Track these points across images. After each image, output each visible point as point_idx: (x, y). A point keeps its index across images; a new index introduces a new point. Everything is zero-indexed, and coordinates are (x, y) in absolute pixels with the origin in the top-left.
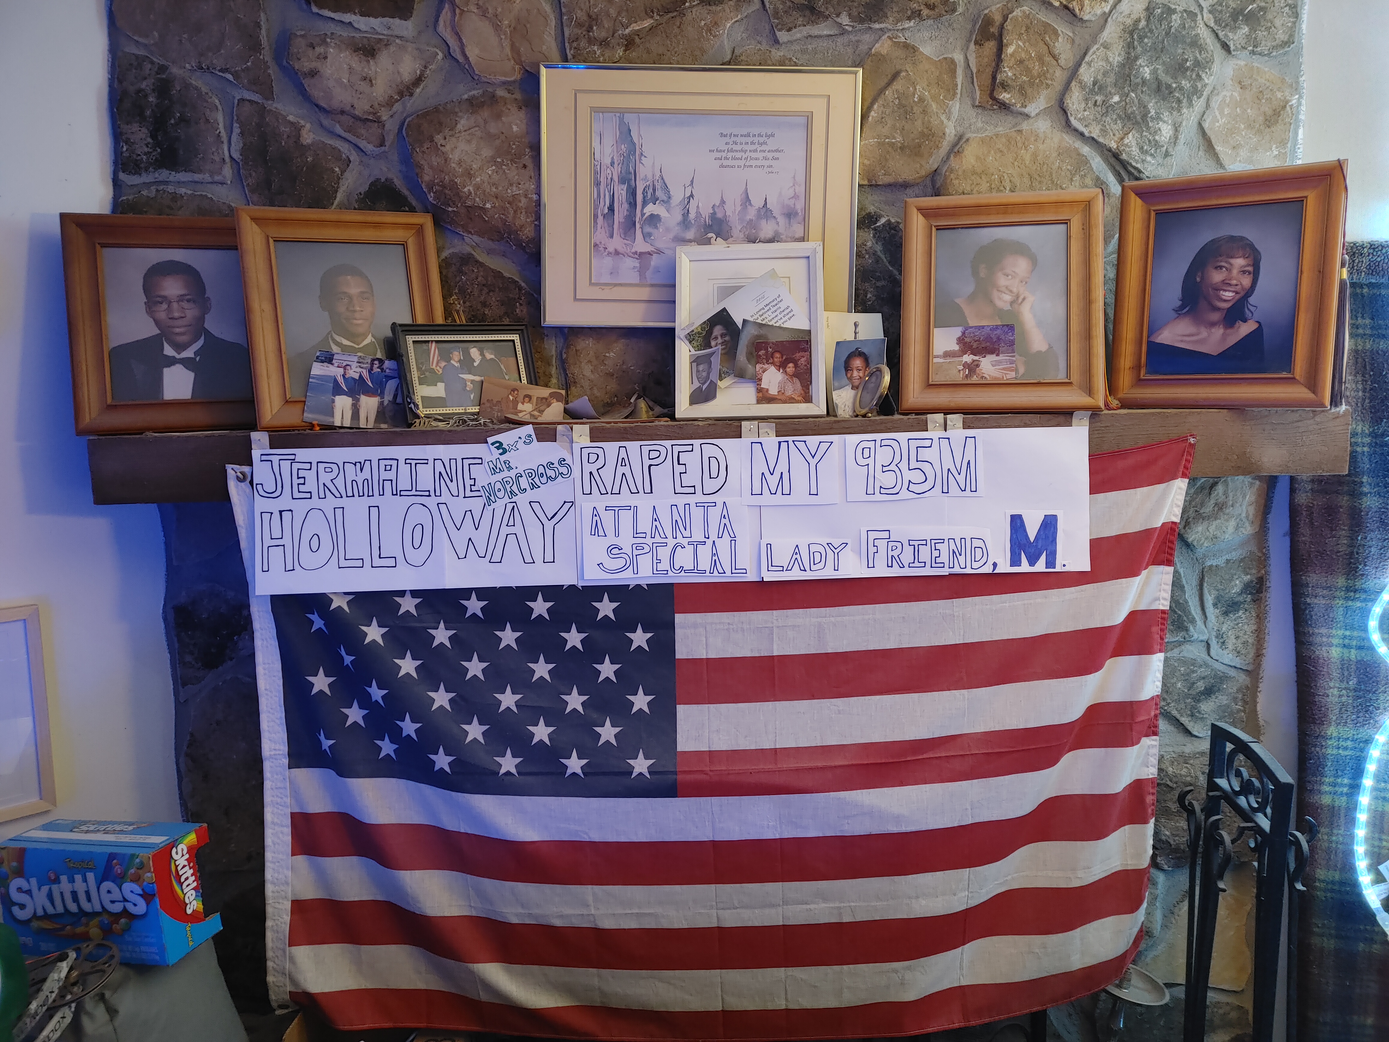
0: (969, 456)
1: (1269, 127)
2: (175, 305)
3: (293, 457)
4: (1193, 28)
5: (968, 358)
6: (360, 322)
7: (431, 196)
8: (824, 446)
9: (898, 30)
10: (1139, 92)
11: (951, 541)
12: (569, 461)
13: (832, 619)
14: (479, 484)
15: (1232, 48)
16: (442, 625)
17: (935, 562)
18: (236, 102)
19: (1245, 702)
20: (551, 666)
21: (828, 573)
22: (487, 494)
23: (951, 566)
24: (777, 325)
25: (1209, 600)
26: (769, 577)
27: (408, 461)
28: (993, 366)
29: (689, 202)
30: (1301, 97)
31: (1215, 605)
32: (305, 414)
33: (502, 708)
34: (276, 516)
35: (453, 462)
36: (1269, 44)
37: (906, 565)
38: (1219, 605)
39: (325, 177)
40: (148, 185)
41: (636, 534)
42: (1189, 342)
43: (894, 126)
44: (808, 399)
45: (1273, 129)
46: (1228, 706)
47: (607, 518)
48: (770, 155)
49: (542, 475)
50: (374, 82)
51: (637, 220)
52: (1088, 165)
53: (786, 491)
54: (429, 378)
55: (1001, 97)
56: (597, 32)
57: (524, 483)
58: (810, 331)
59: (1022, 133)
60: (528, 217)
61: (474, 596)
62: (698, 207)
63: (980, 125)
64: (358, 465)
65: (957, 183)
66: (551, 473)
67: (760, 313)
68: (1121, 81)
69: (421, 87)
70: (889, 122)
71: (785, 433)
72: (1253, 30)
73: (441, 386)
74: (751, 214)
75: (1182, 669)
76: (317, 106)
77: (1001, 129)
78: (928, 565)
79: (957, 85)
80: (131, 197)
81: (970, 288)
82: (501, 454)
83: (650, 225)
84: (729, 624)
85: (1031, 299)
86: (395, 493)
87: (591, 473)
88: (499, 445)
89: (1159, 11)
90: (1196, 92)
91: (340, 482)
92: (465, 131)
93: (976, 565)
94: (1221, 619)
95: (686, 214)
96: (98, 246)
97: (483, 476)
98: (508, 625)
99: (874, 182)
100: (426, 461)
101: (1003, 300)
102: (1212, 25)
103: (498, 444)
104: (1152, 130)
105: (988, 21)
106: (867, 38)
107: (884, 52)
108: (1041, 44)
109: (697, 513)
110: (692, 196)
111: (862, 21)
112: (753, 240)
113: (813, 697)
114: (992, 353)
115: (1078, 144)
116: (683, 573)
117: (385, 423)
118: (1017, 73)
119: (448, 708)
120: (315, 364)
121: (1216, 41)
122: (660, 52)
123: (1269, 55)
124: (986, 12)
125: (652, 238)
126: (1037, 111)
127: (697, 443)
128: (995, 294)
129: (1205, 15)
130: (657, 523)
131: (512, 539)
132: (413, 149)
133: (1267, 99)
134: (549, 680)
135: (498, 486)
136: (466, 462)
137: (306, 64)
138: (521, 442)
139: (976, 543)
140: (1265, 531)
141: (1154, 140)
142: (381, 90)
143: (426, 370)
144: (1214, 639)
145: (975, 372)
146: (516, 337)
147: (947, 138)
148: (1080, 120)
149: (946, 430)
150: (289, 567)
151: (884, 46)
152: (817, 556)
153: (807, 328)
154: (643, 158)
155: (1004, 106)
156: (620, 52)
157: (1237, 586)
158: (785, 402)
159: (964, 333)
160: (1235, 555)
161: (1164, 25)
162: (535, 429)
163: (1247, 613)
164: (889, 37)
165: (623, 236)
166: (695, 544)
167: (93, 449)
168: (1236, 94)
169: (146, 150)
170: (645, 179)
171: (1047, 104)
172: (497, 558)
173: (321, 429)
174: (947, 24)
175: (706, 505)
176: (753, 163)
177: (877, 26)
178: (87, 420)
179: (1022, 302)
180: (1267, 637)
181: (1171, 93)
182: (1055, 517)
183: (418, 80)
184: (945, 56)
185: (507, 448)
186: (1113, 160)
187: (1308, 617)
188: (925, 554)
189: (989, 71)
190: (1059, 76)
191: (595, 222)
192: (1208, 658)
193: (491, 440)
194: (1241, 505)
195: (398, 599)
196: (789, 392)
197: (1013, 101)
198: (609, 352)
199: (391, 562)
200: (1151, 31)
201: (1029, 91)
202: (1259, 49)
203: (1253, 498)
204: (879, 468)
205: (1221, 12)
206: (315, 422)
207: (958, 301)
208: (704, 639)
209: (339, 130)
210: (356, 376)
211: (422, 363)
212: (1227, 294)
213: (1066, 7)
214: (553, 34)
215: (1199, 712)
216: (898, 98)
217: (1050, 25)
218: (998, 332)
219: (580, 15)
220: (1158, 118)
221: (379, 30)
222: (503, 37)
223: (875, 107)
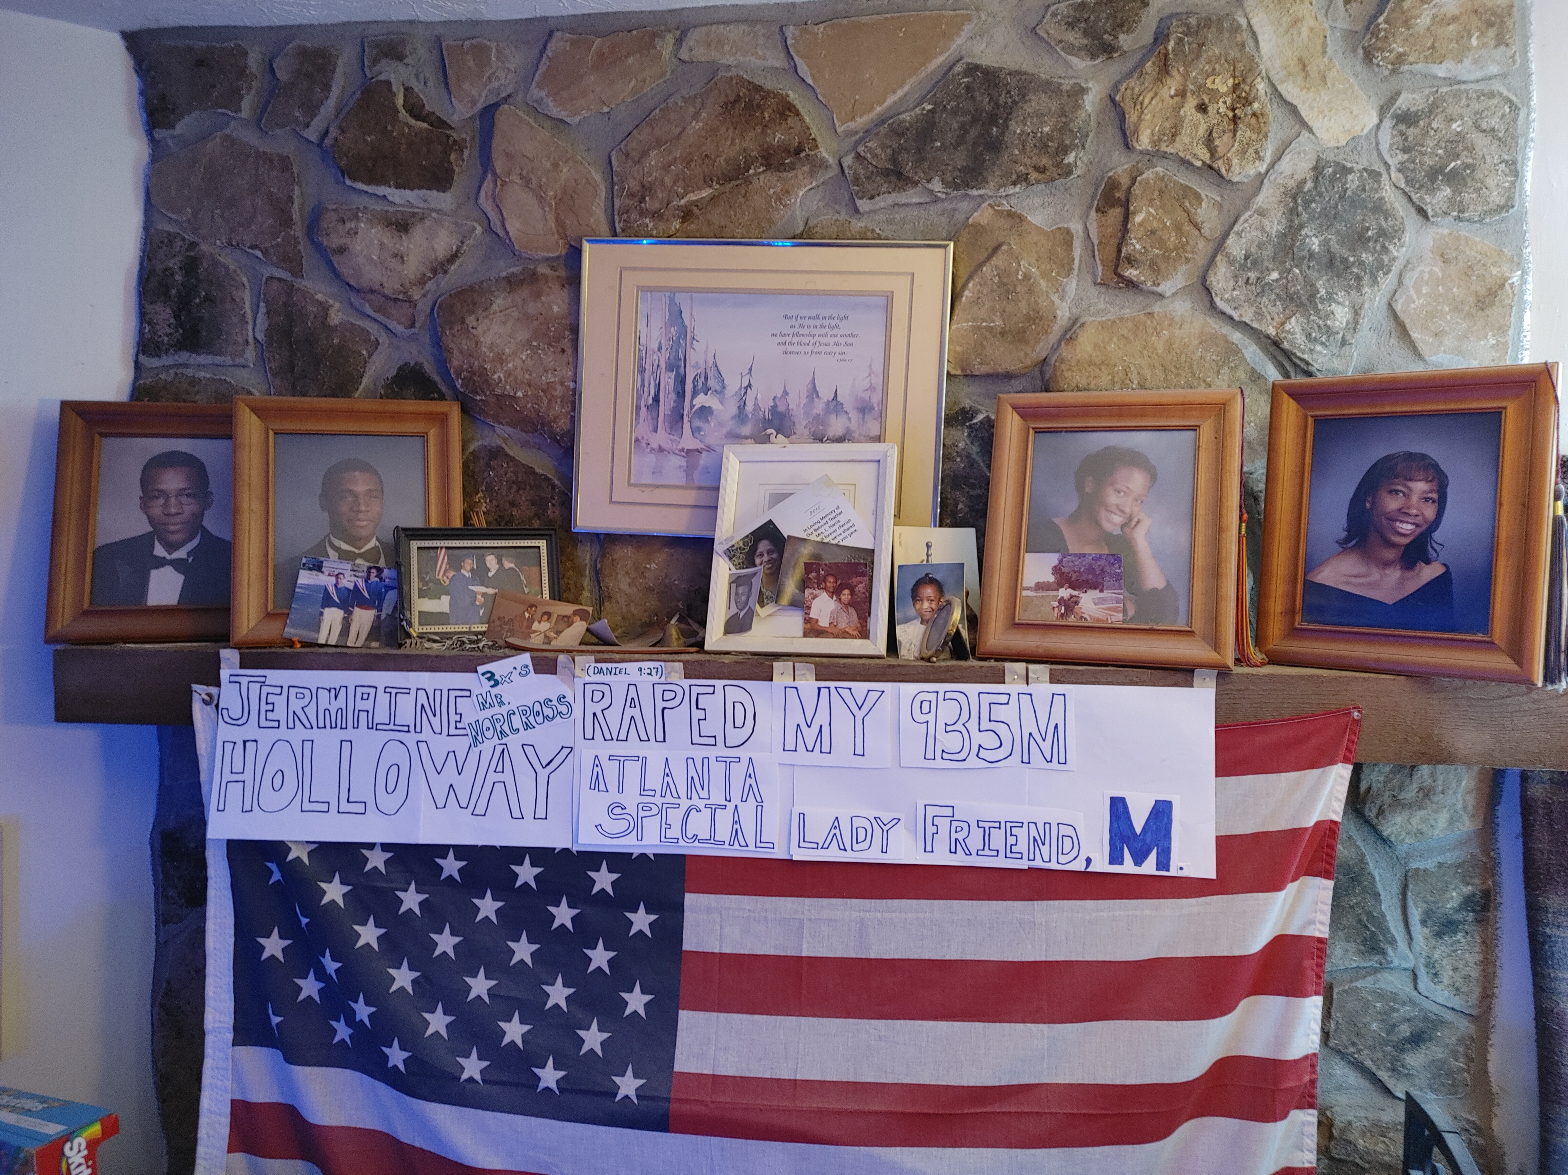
0: (1057, 717)
1: (1483, 310)
2: (173, 501)
3: (263, 679)
4: (1377, 191)
5: (1065, 593)
6: (364, 523)
7: (459, 383)
8: (873, 696)
9: (1001, 197)
10: (1305, 267)
11: (1032, 826)
12: (569, 698)
13: (879, 915)
14: (466, 721)
15: (1430, 213)
16: (413, 886)
17: (1010, 851)
18: (264, 279)
19: (1469, 1059)
20: (535, 947)
21: (873, 856)
22: (474, 733)
23: (1031, 857)
24: (834, 542)
25: (1415, 915)
26: (798, 855)
27: (388, 690)
28: (1095, 604)
29: (746, 393)
30: (1524, 273)
31: (1423, 922)
32: (286, 629)
33: (472, 996)
34: (240, 745)
35: (438, 693)
36: (1480, 208)
37: (974, 852)
38: (1429, 923)
39: (352, 360)
40: (166, 368)
41: (643, 789)
42: (1355, 585)
43: (993, 309)
44: (864, 634)
45: (1487, 312)
46: (1445, 1062)
47: (611, 770)
48: (842, 340)
49: (538, 713)
50: (405, 259)
51: (685, 412)
52: (1240, 355)
53: (826, 748)
54: (430, 591)
55: (1127, 274)
56: (650, 204)
57: (517, 721)
58: (873, 551)
59: (1153, 317)
60: (563, 407)
61: (451, 854)
62: (756, 398)
63: (1102, 305)
64: (333, 691)
65: (1072, 376)
66: (548, 712)
67: (816, 527)
68: (1282, 254)
69: (457, 263)
70: (986, 302)
71: (827, 677)
72: (1457, 191)
73: (446, 599)
74: (819, 408)
75: (1378, 1005)
76: (347, 284)
77: (1128, 310)
78: (1002, 854)
79: (1073, 260)
80: (148, 381)
81: (1072, 506)
82: (492, 687)
83: (700, 418)
84: (749, 910)
85: (1146, 523)
86: (370, 726)
87: (594, 714)
88: (491, 676)
89: (1331, 170)
90: (1382, 267)
91: (311, 711)
92: (501, 311)
93: (1063, 859)
94: (1433, 942)
95: (742, 407)
96: (97, 436)
97: (470, 712)
98: (489, 893)
99: (968, 372)
100: (407, 691)
101: (1112, 522)
102: (1403, 186)
103: (489, 675)
104: (1322, 313)
105: (1112, 185)
106: (965, 205)
107: (984, 221)
108: (1179, 211)
109: (718, 769)
110: (749, 385)
111: (957, 187)
112: (820, 439)
113: (848, 1015)
114: (1095, 588)
115: (1226, 330)
116: (696, 844)
117: (376, 641)
118: (1147, 246)
119: (410, 990)
120: (302, 572)
121: (1409, 206)
122: (723, 223)
123: (1480, 221)
124: (1110, 174)
125: (702, 433)
126: (1173, 290)
127: (719, 683)
128: (1103, 513)
129: (1393, 175)
130: (669, 779)
131: (499, 787)
132: (443, 331)
133: (1478, 276)
134: (530, 965)
135: (487, 724)
136: (453, 694)
137: (335, 240)
138: (516, 673)
139: (1064, 830)
140: (1492, 828)
141: (1326, 325)
142: (413, 267)
143: (430, 581)
144: (1422, 968)
145: (1072, 610)
146: (542, 544)
147: (1059, 321)
148: (1228, 301)
149: (1028, 684)
150: (247, 807)
151: (983, 216)
152: (861, 833)
153: (871, 547)
154: (695, 342)
155: (1131, 285)
156: (676, 224)
157: (1453, 899)
158: (836, 637)
159: (1061, 561)
160: (1450, 858)
161: (1338, 187)
162: (532, 658)
163: (1469, 938)
164: (989, 205)
165: (668, 431)
166: (714, 807)
167: (59, 659)
168: (1436, 269)
169: (168, 331)
170: (697, 366)
171: (1186, 281)
172: (480, 810)
173: (302, 647)
174: (1062, 188)
175: (728, 760)
176: (823, 349)
177: (975, 192)
178: (59, 626)
179: (1135, 526)
180: (1499, 972)
181: (1348, 268)
182: (1169, 804)
183: (453, 257)
184: (1059, 226)
185: (500, 680)
186: (1272, 349)
187: (1549, 954)
188: (998, 839)
189: (1114, 242)
190: (1203, 248)
191: (638, 414)
192: (1415, 993)
193: (481, 669)
194: (1454, 793)
195: (365, 852)
196: (843, 625)
197: (1142, 278)
198: (650, 564)
199: (360, 808)
200: (1320, 194)
201: (1163, 266)
202: (1466, 215)
203: (1473, 784)
204: (941, 727)
205: (1414, 170)
206: (295, 639)
207: (1056, 520)
208: (719, 928)
209: (368, 310)
210: (351, 586)
211: (427, 573)
212: (1405, 526)
213: (1211, 167)
214: (603, 205)
215: (1403, 1066)
216: (998, 275)
217: (1190, 188)
218: (1102, 562)
219: (633, 184)
220: (1330, 298)
221: (415, 203)
222: (547, 209)
223: (970, 285)
